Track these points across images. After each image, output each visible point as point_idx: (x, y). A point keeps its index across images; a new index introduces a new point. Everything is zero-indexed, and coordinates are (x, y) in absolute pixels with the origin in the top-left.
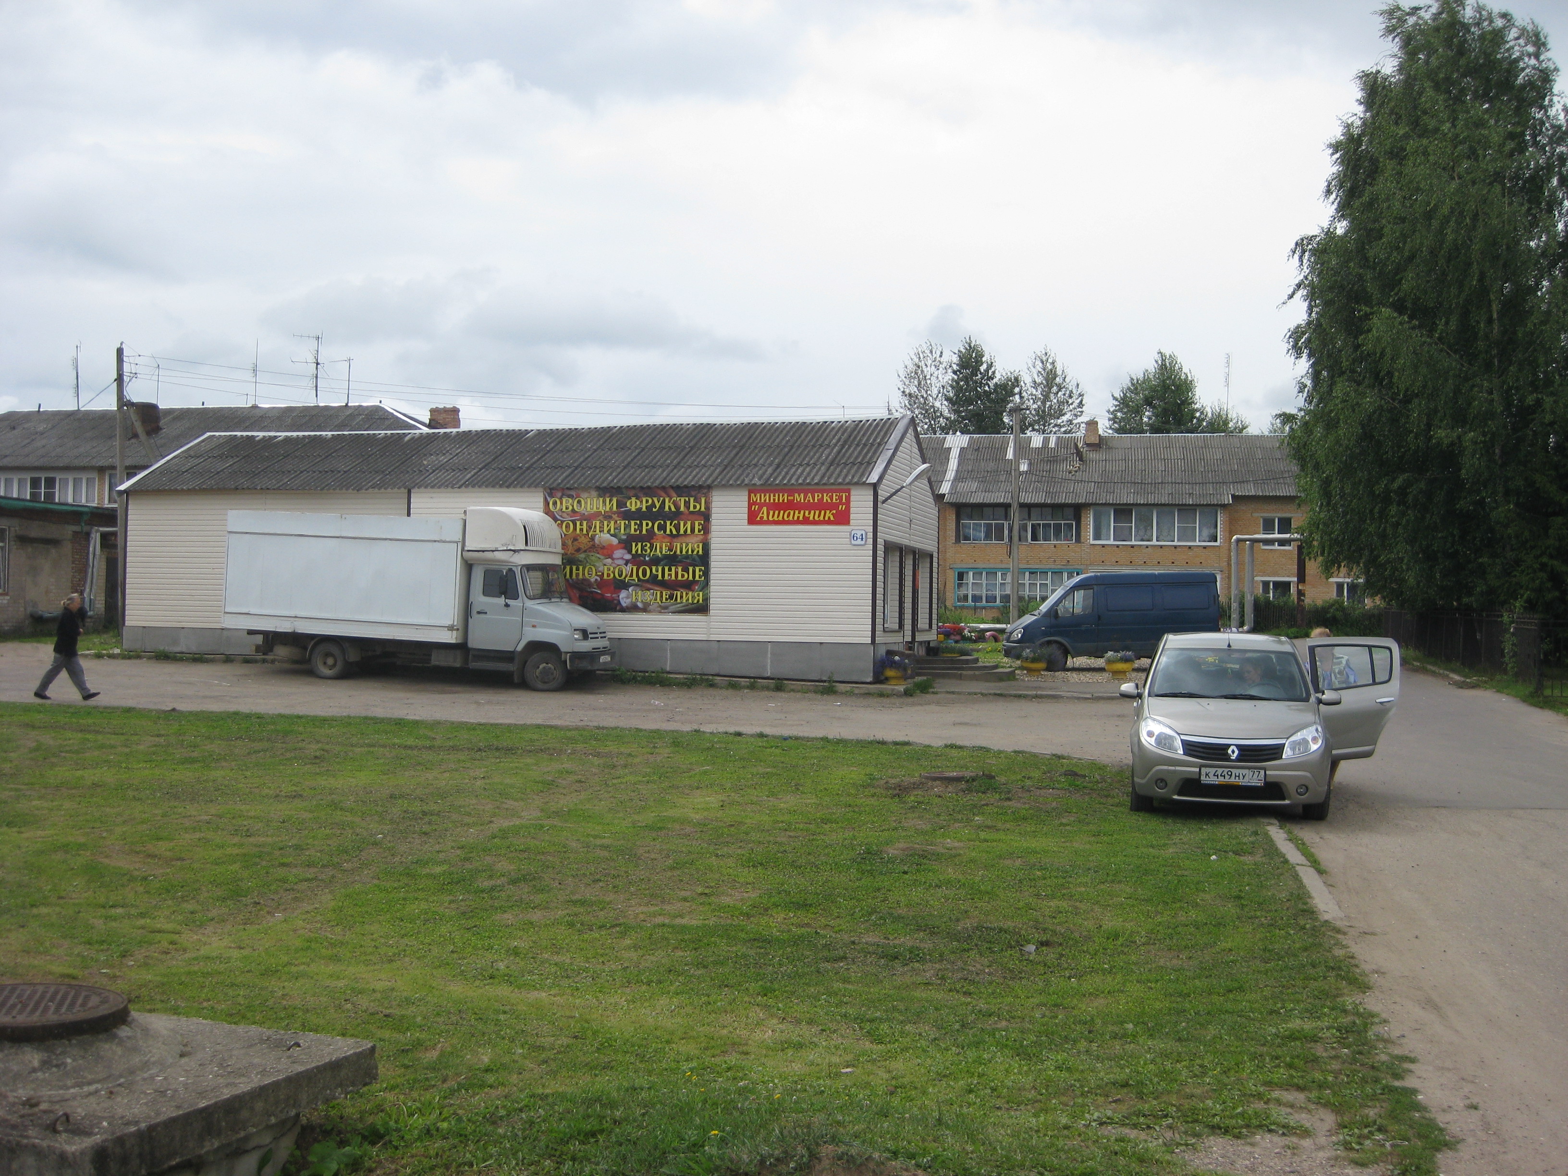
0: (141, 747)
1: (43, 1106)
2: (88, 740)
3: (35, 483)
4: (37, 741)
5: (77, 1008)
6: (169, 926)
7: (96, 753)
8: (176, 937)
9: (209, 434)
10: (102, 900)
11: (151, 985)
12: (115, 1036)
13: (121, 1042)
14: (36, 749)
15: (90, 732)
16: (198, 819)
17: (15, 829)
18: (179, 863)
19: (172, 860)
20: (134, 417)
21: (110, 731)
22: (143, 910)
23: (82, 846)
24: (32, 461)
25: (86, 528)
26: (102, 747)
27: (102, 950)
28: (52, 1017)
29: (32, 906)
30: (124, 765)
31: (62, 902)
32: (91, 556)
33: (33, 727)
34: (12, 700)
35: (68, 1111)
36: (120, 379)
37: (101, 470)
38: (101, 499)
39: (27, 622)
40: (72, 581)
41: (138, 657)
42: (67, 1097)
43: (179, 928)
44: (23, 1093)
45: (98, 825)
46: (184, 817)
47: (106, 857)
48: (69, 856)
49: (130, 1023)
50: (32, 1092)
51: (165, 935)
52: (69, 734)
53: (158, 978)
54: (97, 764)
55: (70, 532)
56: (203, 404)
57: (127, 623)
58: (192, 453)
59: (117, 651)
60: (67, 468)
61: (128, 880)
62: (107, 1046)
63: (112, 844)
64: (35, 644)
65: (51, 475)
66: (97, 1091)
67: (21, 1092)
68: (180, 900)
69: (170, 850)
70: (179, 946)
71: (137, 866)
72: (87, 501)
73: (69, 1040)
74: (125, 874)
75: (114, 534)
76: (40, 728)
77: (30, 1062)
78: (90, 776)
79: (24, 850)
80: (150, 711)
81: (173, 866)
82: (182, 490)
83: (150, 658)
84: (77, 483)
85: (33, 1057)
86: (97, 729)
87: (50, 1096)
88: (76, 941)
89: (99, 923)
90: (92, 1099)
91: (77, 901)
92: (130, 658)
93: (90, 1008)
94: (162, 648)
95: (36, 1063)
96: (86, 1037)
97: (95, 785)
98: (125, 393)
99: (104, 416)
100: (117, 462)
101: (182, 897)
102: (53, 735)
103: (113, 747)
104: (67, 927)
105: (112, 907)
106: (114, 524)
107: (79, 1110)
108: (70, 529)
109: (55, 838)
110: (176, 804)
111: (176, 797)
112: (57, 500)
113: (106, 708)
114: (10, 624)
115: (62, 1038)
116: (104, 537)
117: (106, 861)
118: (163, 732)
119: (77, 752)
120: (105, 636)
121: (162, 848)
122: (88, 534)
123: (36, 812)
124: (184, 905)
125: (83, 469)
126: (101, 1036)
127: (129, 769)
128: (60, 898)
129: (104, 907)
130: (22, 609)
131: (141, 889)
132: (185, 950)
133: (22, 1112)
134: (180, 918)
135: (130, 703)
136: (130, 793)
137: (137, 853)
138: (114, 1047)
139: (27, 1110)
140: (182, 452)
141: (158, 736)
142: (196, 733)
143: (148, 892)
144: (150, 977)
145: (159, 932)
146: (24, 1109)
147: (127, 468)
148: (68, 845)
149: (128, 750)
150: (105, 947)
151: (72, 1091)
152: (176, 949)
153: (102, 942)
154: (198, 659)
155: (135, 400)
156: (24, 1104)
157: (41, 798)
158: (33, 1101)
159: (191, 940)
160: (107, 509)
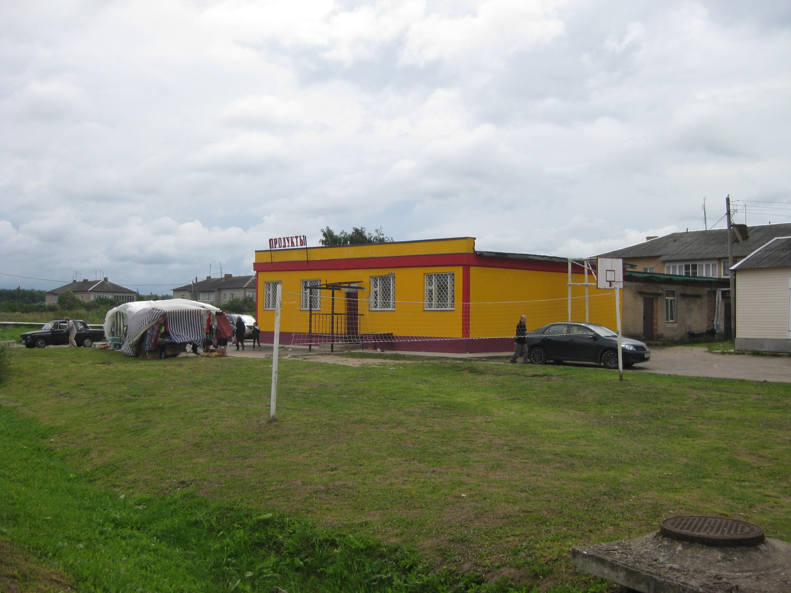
0: (750, 400)
1: (724, 580)
2: (723, 395)
3: (687, 267)
4: (697, 395)
5: (739, 532)
6: (774, 494)
7: (727, 402)
8: (777, 500)
9: (776, 238)
10: (738, 477)
11: (766, 524)
12: (758, 549)
13: (761, 553)
14: (698, 399)
15: (723, 391)
16: (784, 438)
17: (691, 439)
18: (776, 461)
19: (772, 459)
20: (736, 232)
21: (733, 391)
22: (759, 484)
23: (725, 449)
24: (685, 257)
25: (714, 289)
26: (730, 399)
27: (739, 503)
28: (726, 536)
29: (703, 478)
30: (742, 409)
31: (717, 477)
32: (717, 303)
33: (695, 388)
34: (683, 375)
35: (737, 584)
36: (728, 213)
37: (719, 259)
38: (720, 274)
39: (686, 336)
40: (708, 316)
41: (743, 354)
42: (736, 577)
43: (778, 495)
44: (714, 572)
45: (732, 439)
46: (776, 437)
47: (738, 455)
48: (719, 454)
49: (766, 543)
50: (718, 572)
51: (772, 498)
52: (713, 392)
53: (770, 520)
54: (728, 408)
55: (706, 292)
56: (770, 223)
57: (737, 336)
58: (768, 249)
59: (732, 351)
60: (702, 260)
61: (750, 468)
62: (754, 553)
63: (740, 449)
64: (691, 347)
65: (694, 263)
66: (750, 576)
67: (712, 571)
68: (778, 480)
69: (770, 454)
70: (779, 504)
71: (754, 461)
72: (713, 275)
73: (735, 548)
74: (749, 465)
75: (729, 291)
76: (698, 389)
77: (716, 556)
78: (726, 414)
79: (696, 449)
80: (753, 381)
81: (773, 462)
82: (764, 268)
83: (749, 354)
84: (707, 266)
85: (718, 554)
86: (727, 390)
87: (727, 575)
88: (726, 497)
89: (737, 489)
90: (748, 580)
91: (724, 477)
92: (739, 354)
93: (745, 533)
94: (755, 349)
95: (719, 558)
96: (744, 548)
97: (728, 419)
98: (731, 220)
99: (720, 233)
100: (729, 255)
101: (779, 479)
102: (705, 392)
103: (735, 399)
104: (721, 489)
105: (742, 481)
106: (729, 287)
107: (742, 584)
108: (706, 290)
109: (711, 444)
110: (771, 430)
111: (770, 426)
112: (698, 276)
113: (730, 379)
114: (678, 337)
115: (732, 546)
116: (723, 293)
117: (738, 458)
118: (760, 393)
119: (718, 402)
120: (725, 343)
121: (767, 452)
122: (715, 292)
123: (701, 431)
124: (781, 483)
125: (710, 259)
126: (751, 548)
127: (744, 411)
128: (716, 475)
129: (739, 481)
130: (684, 330)
131: (757, 473)
132: (782, 507)
133: (714, 581)
134: (779, 490)
135: (742, 377)
136: (747, 424)
137: (754, 454)
138: (758, 554)
139: (716, 581)
140: (763, 248)
141: (758, 394)
142: (778, 394)
143: (761, 475)
144: (765, 519)
145: (768, 496)
146: (715, 580)
147: (734, 257)
148: (718, 448)
149: (743, 401)
150: (741, 501)
151: (738, 574)
152: (777, 506)
153: (739, 499)
154: (774, 355)
155: (736, 223)
156: (715, 577)
157: (702, 424)
158: (719, 577)
159: (785, 502)
160: (724, 279)
